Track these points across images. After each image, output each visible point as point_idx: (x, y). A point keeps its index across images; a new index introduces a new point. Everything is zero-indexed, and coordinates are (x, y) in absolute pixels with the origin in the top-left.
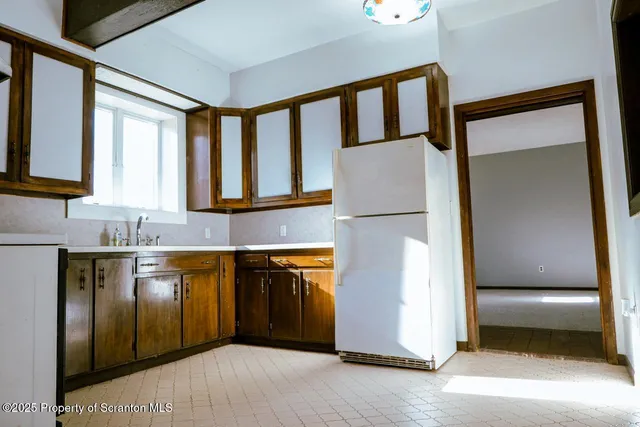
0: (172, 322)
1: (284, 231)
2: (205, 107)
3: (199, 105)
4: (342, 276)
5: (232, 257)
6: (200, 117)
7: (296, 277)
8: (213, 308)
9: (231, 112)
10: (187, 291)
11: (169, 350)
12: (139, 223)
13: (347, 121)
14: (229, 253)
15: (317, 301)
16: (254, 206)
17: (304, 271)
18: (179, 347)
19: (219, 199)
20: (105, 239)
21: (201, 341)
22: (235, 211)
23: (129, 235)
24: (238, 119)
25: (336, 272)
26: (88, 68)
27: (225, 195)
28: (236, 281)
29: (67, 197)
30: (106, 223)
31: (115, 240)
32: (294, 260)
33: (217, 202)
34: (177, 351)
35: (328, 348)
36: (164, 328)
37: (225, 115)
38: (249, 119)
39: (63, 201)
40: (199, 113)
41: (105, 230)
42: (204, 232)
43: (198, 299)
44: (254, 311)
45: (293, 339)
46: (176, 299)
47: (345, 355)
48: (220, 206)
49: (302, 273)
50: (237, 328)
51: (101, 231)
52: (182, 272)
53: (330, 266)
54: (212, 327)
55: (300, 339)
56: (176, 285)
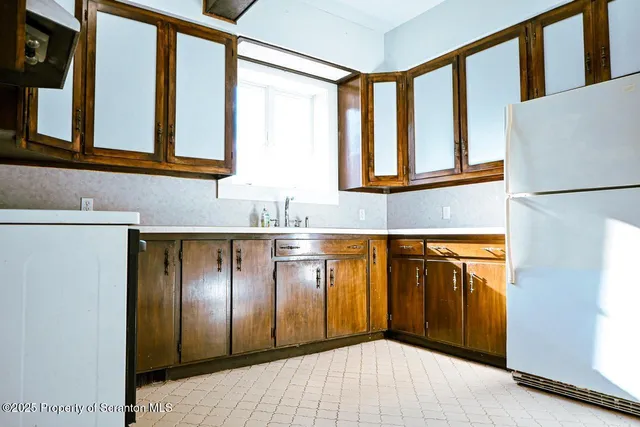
0: (314, 311)
1: (448, 212)
2: (356, 75)
3: (348, 73)
4: (517, 273)
5: (384, 243)
6: (352, 87)
7: (457, 269)
8: (361, 298)
9: (384, 77)
10: (331, 277)
11: (310, 340)
12: (287, 203)
13: (528, 69)
14: (380, 237)
15: (483, 302)
16: (412, 183)
17: (468, 262)
18: (322, 337)
19: (371, 177)
20: (255, 220)
21: (347, 332)
22: (393, 190)
23: (278, 216)
24: (393, 85)
25: (509, 267)
26: (230, 42)
27: (378, 172)
28: (388, 269)
29: (217, 177)
30: (255, 203)
31: (262, 221)
32: (455, 248)
33: (369, 181)
34: (321, 342)
35: (498, 362)
36: (306, 316)
37: (377, 81)
38: (405, 82)
39: (214, 181)
40: (351, 83)
41: (254, 210)
42: (358, 213)
43: (344, 287)
44: (408, 305)
45: (453, 344)
46: (318, 286)
47: (520, 376)
48: (373, 185)
49: (464, 265)
50: (389, 322)
51: (250, 211)
52: (326, 257)
53: (501, 258)
54: (360, 319)
55: (462, 345)
56: (318, 271)
